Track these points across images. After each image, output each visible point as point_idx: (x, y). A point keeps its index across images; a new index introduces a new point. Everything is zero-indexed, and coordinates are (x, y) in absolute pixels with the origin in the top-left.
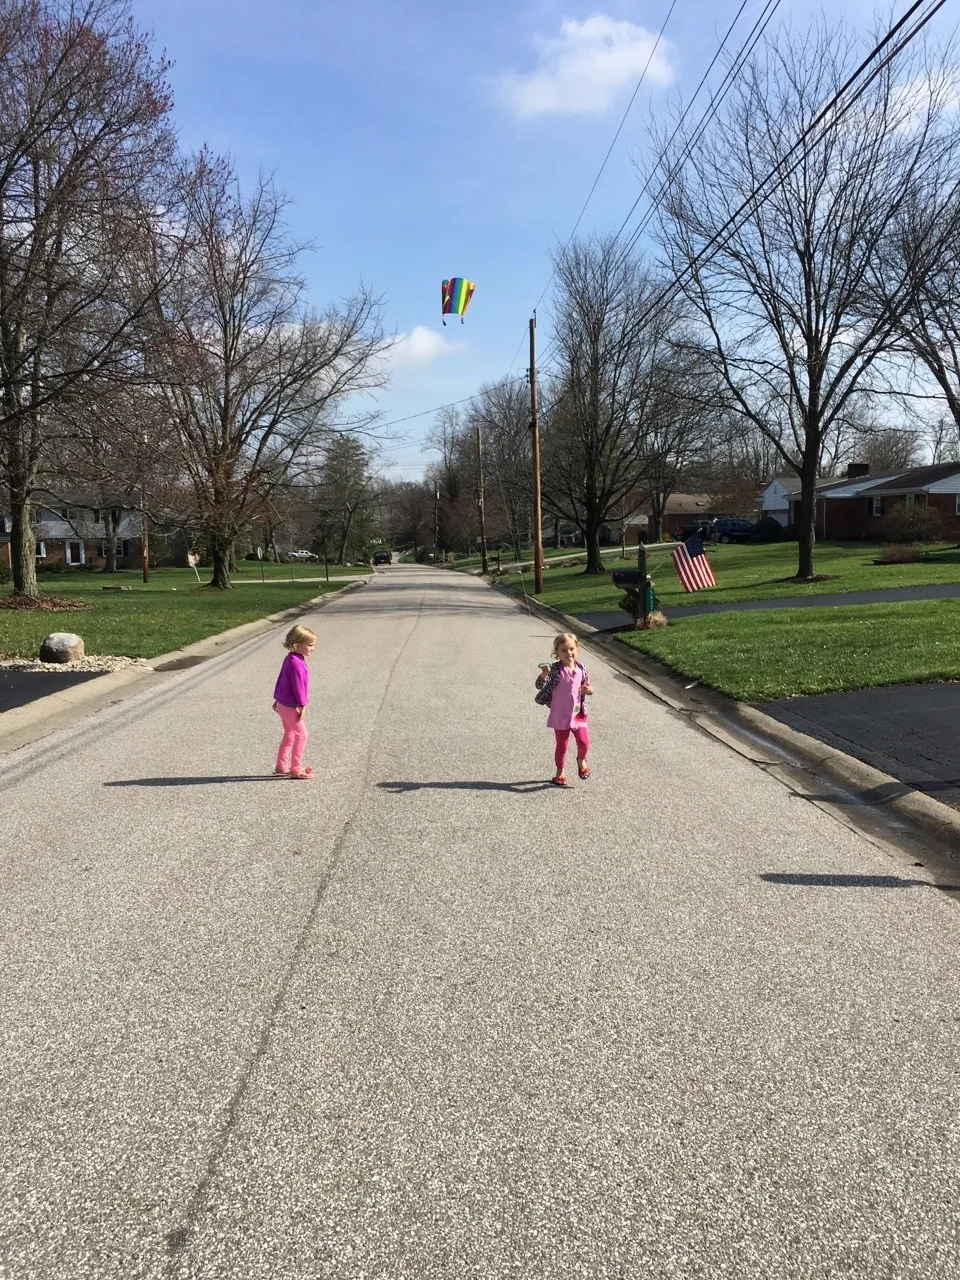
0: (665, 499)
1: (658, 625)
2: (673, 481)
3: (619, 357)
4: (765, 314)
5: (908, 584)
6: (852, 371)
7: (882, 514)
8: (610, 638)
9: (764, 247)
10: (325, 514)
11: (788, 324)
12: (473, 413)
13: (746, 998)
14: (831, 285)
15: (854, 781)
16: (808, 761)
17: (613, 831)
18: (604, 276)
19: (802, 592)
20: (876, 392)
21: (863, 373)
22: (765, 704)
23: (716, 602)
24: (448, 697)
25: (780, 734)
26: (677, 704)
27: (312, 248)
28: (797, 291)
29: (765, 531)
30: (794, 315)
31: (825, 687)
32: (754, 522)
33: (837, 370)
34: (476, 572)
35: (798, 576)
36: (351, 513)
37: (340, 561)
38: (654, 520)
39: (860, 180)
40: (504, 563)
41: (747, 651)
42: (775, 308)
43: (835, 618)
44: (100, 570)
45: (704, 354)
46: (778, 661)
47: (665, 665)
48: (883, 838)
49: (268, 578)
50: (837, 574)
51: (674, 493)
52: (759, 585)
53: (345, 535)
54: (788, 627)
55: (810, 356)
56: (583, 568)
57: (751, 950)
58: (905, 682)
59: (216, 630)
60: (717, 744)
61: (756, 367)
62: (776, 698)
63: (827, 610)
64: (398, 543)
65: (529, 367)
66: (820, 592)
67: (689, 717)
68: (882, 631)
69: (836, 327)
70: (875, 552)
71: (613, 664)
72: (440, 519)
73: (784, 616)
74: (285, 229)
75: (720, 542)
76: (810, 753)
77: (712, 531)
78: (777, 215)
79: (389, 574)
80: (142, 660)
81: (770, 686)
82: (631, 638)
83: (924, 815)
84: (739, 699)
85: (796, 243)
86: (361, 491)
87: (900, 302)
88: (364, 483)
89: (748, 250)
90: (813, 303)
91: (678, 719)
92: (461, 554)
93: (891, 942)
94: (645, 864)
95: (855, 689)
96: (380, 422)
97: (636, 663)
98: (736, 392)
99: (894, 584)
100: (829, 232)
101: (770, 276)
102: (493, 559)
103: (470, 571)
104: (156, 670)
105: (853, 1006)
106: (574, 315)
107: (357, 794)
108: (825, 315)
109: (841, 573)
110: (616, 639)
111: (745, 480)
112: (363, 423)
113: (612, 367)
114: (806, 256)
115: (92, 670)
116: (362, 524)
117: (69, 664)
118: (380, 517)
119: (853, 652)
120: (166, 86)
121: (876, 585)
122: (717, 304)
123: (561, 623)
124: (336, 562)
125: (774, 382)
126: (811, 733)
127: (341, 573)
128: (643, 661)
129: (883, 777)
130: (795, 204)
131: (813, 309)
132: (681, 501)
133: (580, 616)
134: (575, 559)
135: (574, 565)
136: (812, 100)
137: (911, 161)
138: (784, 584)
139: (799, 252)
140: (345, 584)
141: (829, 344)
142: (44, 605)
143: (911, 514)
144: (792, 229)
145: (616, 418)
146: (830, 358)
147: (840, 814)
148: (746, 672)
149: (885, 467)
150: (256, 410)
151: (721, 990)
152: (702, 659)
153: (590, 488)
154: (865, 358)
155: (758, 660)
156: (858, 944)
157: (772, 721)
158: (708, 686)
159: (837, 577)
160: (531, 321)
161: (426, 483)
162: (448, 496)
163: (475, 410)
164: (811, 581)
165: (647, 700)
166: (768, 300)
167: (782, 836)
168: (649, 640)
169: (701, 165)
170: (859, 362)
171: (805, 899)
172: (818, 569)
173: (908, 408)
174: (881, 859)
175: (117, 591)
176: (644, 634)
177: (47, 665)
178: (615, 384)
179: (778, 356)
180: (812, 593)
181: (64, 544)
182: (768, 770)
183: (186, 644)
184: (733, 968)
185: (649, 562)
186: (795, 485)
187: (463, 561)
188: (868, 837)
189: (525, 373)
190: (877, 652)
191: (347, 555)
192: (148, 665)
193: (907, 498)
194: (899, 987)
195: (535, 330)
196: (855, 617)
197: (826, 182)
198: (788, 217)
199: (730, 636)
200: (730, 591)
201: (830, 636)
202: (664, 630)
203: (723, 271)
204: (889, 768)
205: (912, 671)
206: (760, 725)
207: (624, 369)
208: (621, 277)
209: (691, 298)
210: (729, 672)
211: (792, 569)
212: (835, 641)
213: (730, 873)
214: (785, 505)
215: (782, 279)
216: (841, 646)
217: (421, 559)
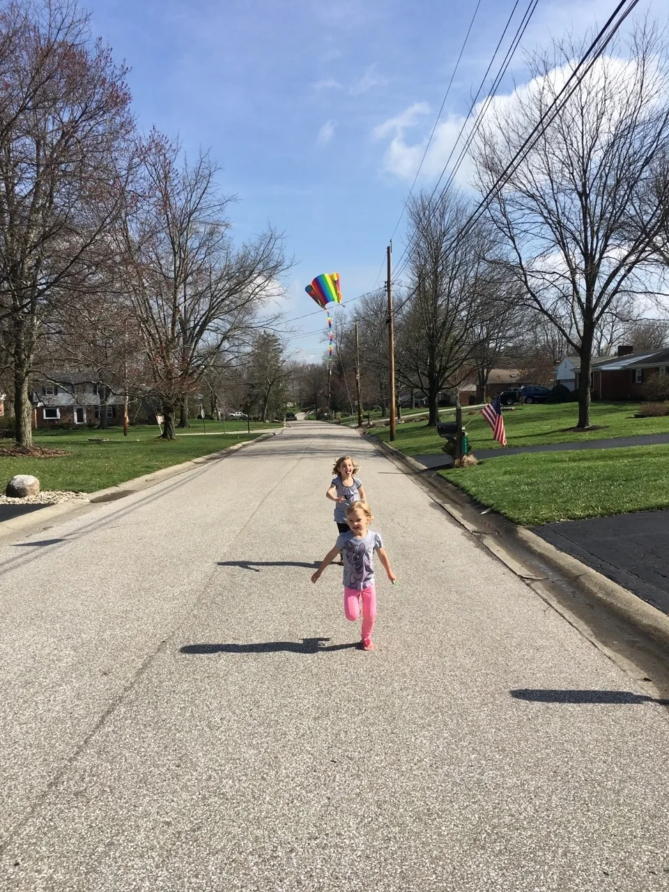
0: (488, 372)
1: (471, 464)
2: (493, 360)
3: (452, 272)
4: (554, 238)
5: (659, 431)
6: (618, 278)
7: (642, 382)
8: (434, 474)
9: (553, 189)
10: (253, 386)
11: (571, 246)
12: (356, 315)
13: (461, 846)
14: (602, 215)
15: (600, 595)
16: (566, 577)
17: (386, 647)
18: (442, 216)
19: (579, 437)
20: (635, 292)
21: (626, 278)
22: (540, 528)
23: (517, 446)
24: (296, 523)
25: (547, 554)
26: (471, 527)
27: (235, 200)
28: (578, 221)
29: (558, 395)
30: (575, 239)
31: (587, 512)
32: (550, 388)
33: (607, 277)
34: (354, 426)
35: (578, 426)
36: (270, 386)
37: (263, 420)
38: (480, 388)
39: (623, 140)
40: (375, 419)
41: (531, 484)
42: (561, 234)
43: (603, 457)
44: (96, 427)
45: (511, 269)
46: (553, 492)
47: (469, 495)
48: (618, 651)
49: (209, 431)
50: (608, 425)
51: (494, 368)
52: (549, 433)
53: (265, 400)
54: (565, 465)
55: (586, 267)
56: (427, 422)
57: (479, 782)
58: (649, 509)
59: (149, 469)
60: (495, 562)
61: (547, 277)
62: (549, 522)
63: (596, 452)
64: (304, 407)
65: (386, 280)
66: (592, 438)
67: (477, 538)
68: (635, 468)
69: (606, 246)
70: (636, 409)
71: (432, 495)
72: (332, 389)
73: (564, 456)
74: (216, 188)
75: (526, 402)
76: (568, 570)
77: (520, 395)
78: (563, 168)
79: (294, 428)
80: (83, 494)
81: (544, 513)
82: (448, 474)
83: (656, 629)
84: (519, 523)
85: (576, 186)
86: (277, 370)
87: (654, 227)
88: (280, 365)
89: (542, 193)
90: (589, 229)
91: (470, 540)
92: (346, 413)
93: (613, 770)
94: (405, 682)
95: (610, 515)
96: (281, 321)
97: (449, 493)
98: (533, 295)
99: (648, 432)
100: (601, 176)
101: (558, 211)
102: (365, 417)
103: (351, 425)
104: (92, 501)
105: (566, 855)
106: (421, 244)
107: (184, 613)
108: (597, 238)
109: (610, 424)
110: (438, 475)
111: (545, 359)
112: (269, 321)
113: (448, 280)
114: (583, 195)
115: (42, 503)
116: (279, 392)
117: (26, 498)
118: (292, 388)
119: (611, 485)
120: (124, 85)
121: (634, 433)
122: (519, 231)
123: (403, 462)
124: (260, 419)
125: (561, 287)
126: (571, 552)
127: (261, 427)
128: (453, 492)
129: (624, 593)
130: (576, 159)
131: (589, 233)
132: (500, 374)
133: (417, 458)
134: (423, 416)
135: (422, 420)
136: (588, 83)
137: (661, 125)
138: (568, 432)
139: (578, 193)
140: (258, 435)
141: (601, 258)
142: (36, 453)
143: (663, 381)
144: (573, 176)
145: (450, 316)
146: (602, 269)
147: (586, 627)
148: (528, 501)
149: (645, 348)
150: (203, 315)
151: (440, 835)
152: (497, 490)
153: (432, 366)
154: (627, 268)
155: (538, 492)
156: (581, 775)
157: (542, 541)
158: (498, 513)
159: (607, 427)
160: (388, 248)
161: (324, 364)
162: (338, 373)
163: (358, 313)
164: (588, 430)
165: (451, 525)
166: (556, 228)
167: (531, 651)
168: (461, 476)
169: (508, 133)
170: (622, 272)
171: (540, 720)
172: (593, 421)
173: (658, 303)
174: (614, 675)
175: (99, 442)
176: (458, 471)
177: (10, 499)
178: (450, 292)
179: (563, 268)
180: (587, 438)
181: (72, 409)
182: (532, 585)
183: (123, 481)
184: (456, 807)
185: (464, 418)
186: (576, 362)
187: (347, 418)
188: (607, 651)
189: (384, 284)
190: (630, 484)
191: (267, 415)
192: (86, 498)
193: (660, 371)
194: (613, 827)
195: (391, 254)
196: (617, 457)
197: (598, 143)
198: (571, 168)
199: (520, 473)
200: (528, 438)
201: (596, 472)
202: (473, 468)
203: (523, 208)
204: (630, 584)
205: (655, 500)
206: (532, 545)
207: (456, 282)
208: (454, 216)
209: (500, 228)
210: (514, 501)
211: (574, 422)
212: (598, 476)
213: (478, 691)
214: (573, 376)
215: (567, 214)
216: (603, 480)
217: (319, 417)
